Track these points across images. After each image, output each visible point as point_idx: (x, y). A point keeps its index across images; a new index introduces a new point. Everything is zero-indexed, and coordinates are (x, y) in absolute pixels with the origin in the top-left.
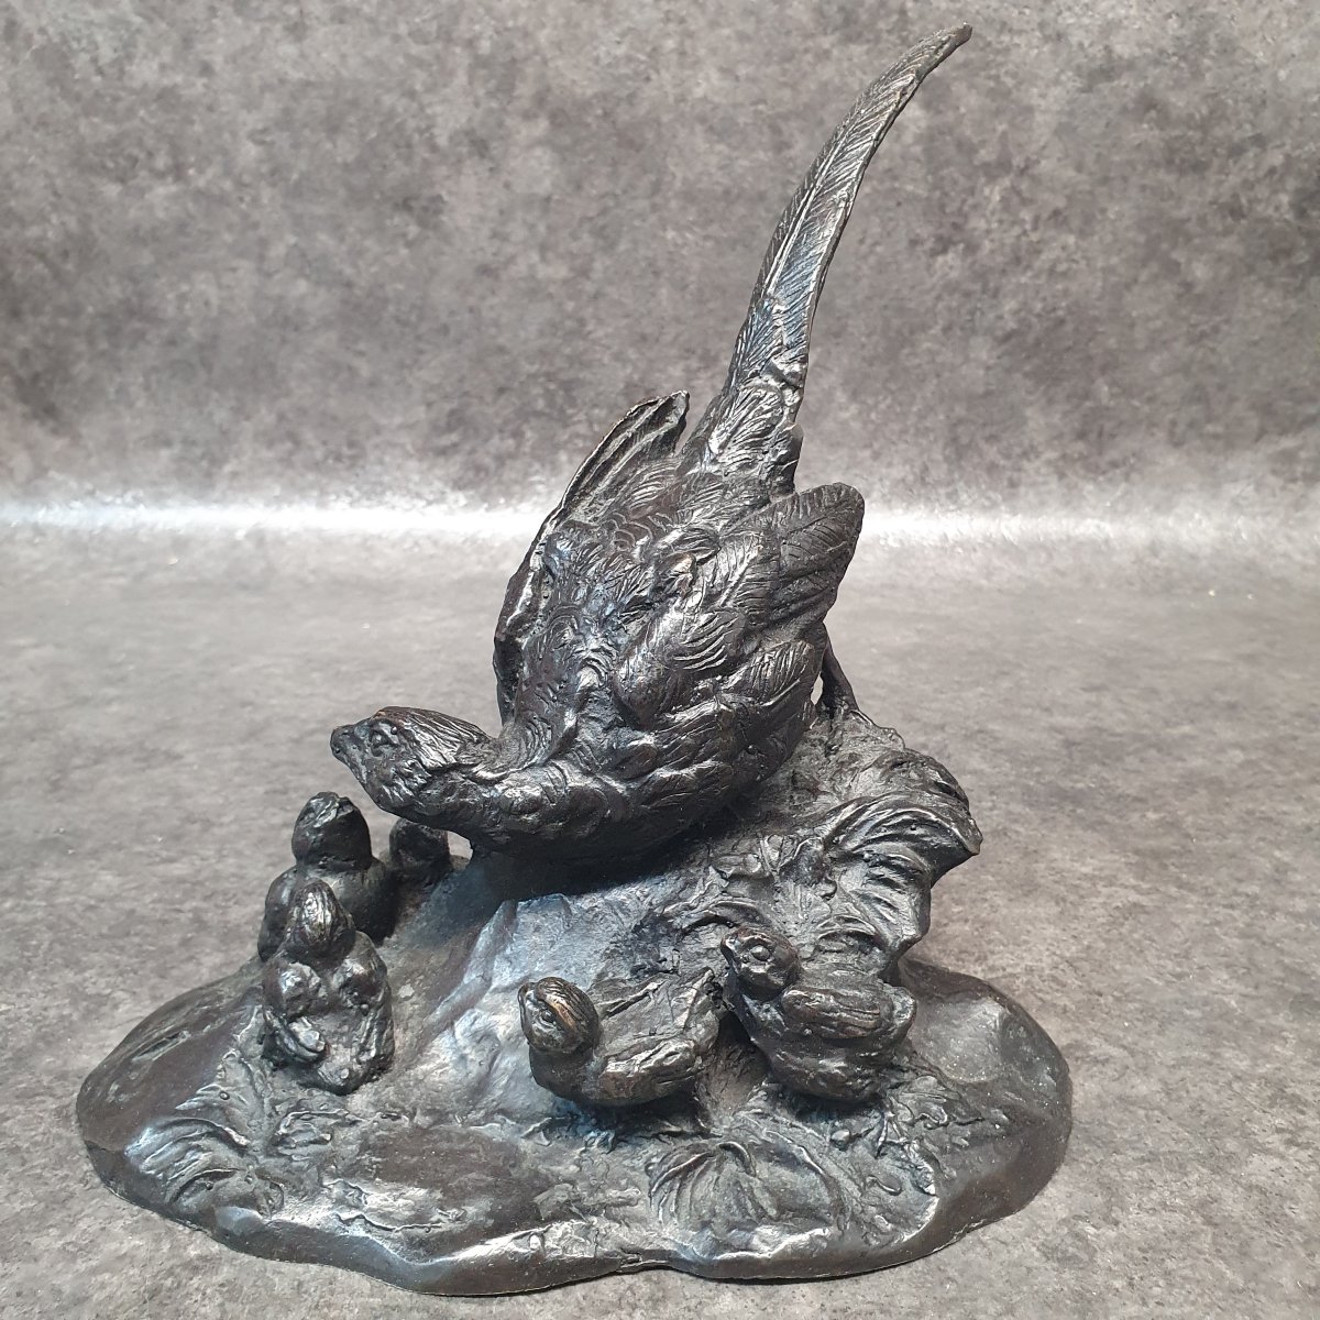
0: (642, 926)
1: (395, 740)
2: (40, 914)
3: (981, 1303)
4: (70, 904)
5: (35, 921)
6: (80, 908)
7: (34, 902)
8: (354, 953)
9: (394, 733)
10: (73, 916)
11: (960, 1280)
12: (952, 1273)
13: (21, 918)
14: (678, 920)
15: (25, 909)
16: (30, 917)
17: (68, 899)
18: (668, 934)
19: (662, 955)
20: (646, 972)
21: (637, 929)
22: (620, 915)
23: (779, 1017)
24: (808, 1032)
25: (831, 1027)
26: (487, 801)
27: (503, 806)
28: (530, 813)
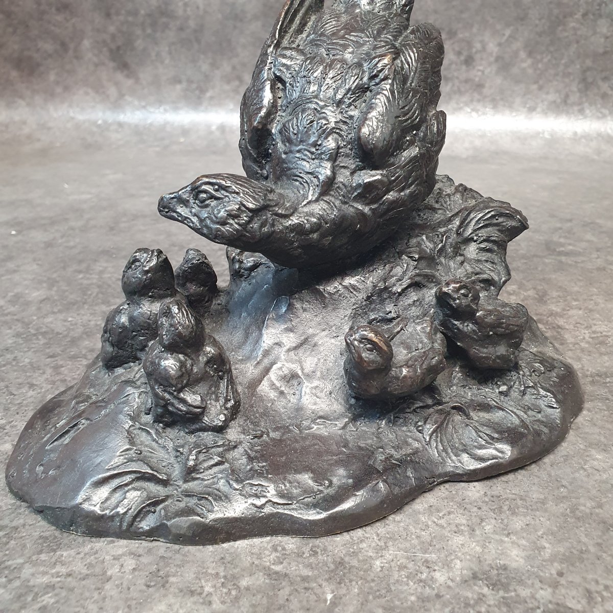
0: (372, 295)
1: (218, 194)
2: (95, 281)
3: (582, 501)
4: (110, 278)
5: (92, 284)
6: (114, 279)
7: (93, 276)
9: (216, 190)
10: (110, 282)
11: (570, 487)
12: (564, 483)
13: (85, 282)
14: (395, 288)
15: (88, 279)
16: (89, 282)
17: (109, 275)
18: (389, 297)
19: (388, 310)
20: (378, 322)
21: (368, 298)
22: (354, 293)
23: (474, 328)
24: (491, 333)
25: (502, 328)
26: (287, 228)
27: (298, 229)
28: (314, 232)
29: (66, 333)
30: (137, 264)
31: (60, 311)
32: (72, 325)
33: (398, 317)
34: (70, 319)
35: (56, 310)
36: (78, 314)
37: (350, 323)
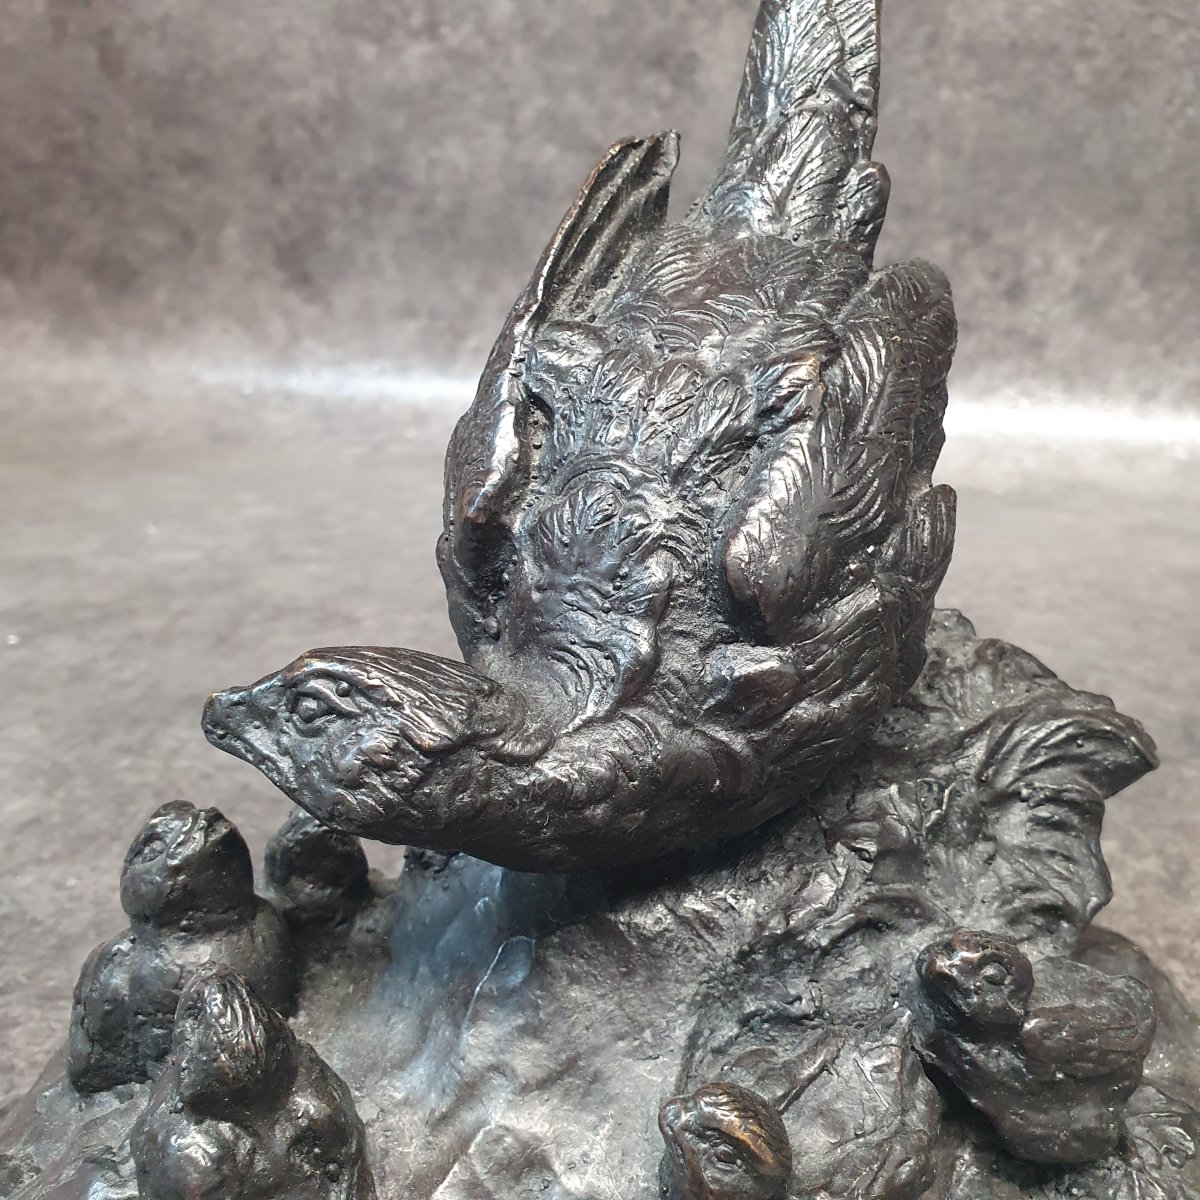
0: (752, 951)
1: (345, 704)
8: (301, 1079)
9: (344, 694)
14: (812, 935)
18: (798, 959)
19: (793, 992)
20: (766, 1021)
21: (742, 956)
22: (708, 937)
23: (1017, 1062)
24: (1060, 1076)
25: (1090, 1061)
26: (524, 790)
27: (555, 795)
28: (598, 802)
29: (50, 922)
30: (157, 845)
31: (55, 858)
32: (71, 899)
33: (819, 1013)
34: (72, 882)
35: (46, 854)
36: (93, 870)
37: (692, 1022)
